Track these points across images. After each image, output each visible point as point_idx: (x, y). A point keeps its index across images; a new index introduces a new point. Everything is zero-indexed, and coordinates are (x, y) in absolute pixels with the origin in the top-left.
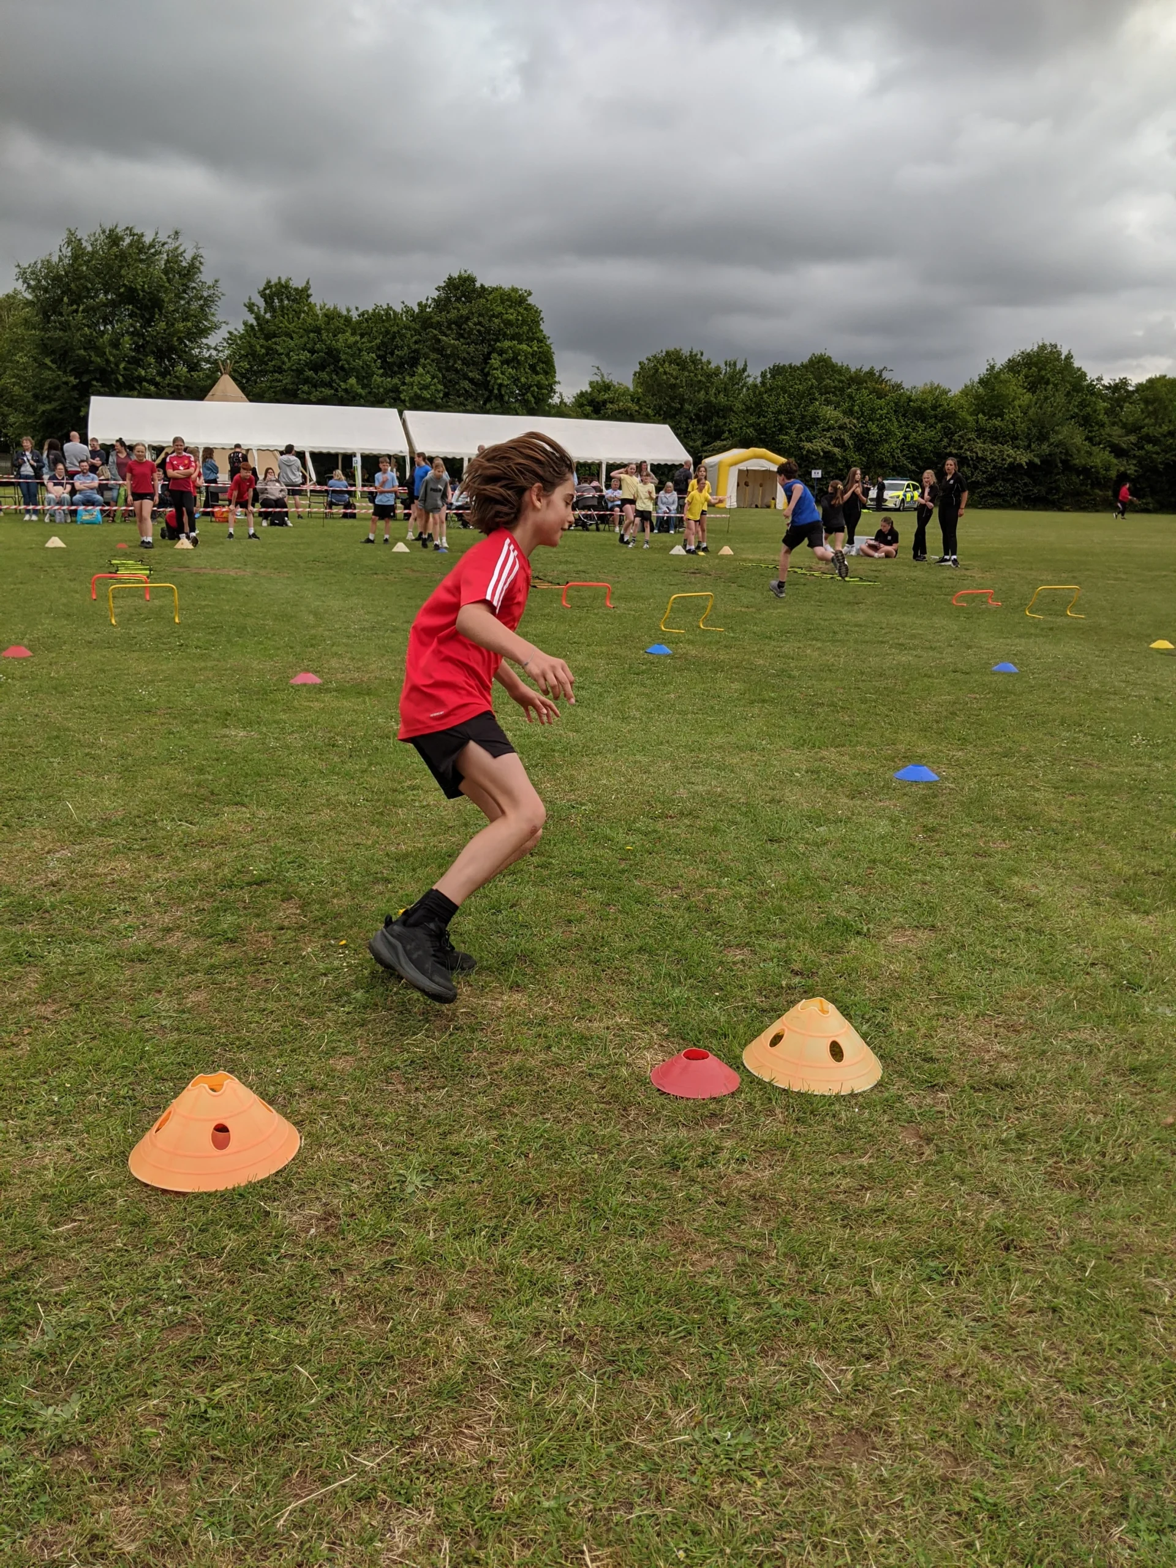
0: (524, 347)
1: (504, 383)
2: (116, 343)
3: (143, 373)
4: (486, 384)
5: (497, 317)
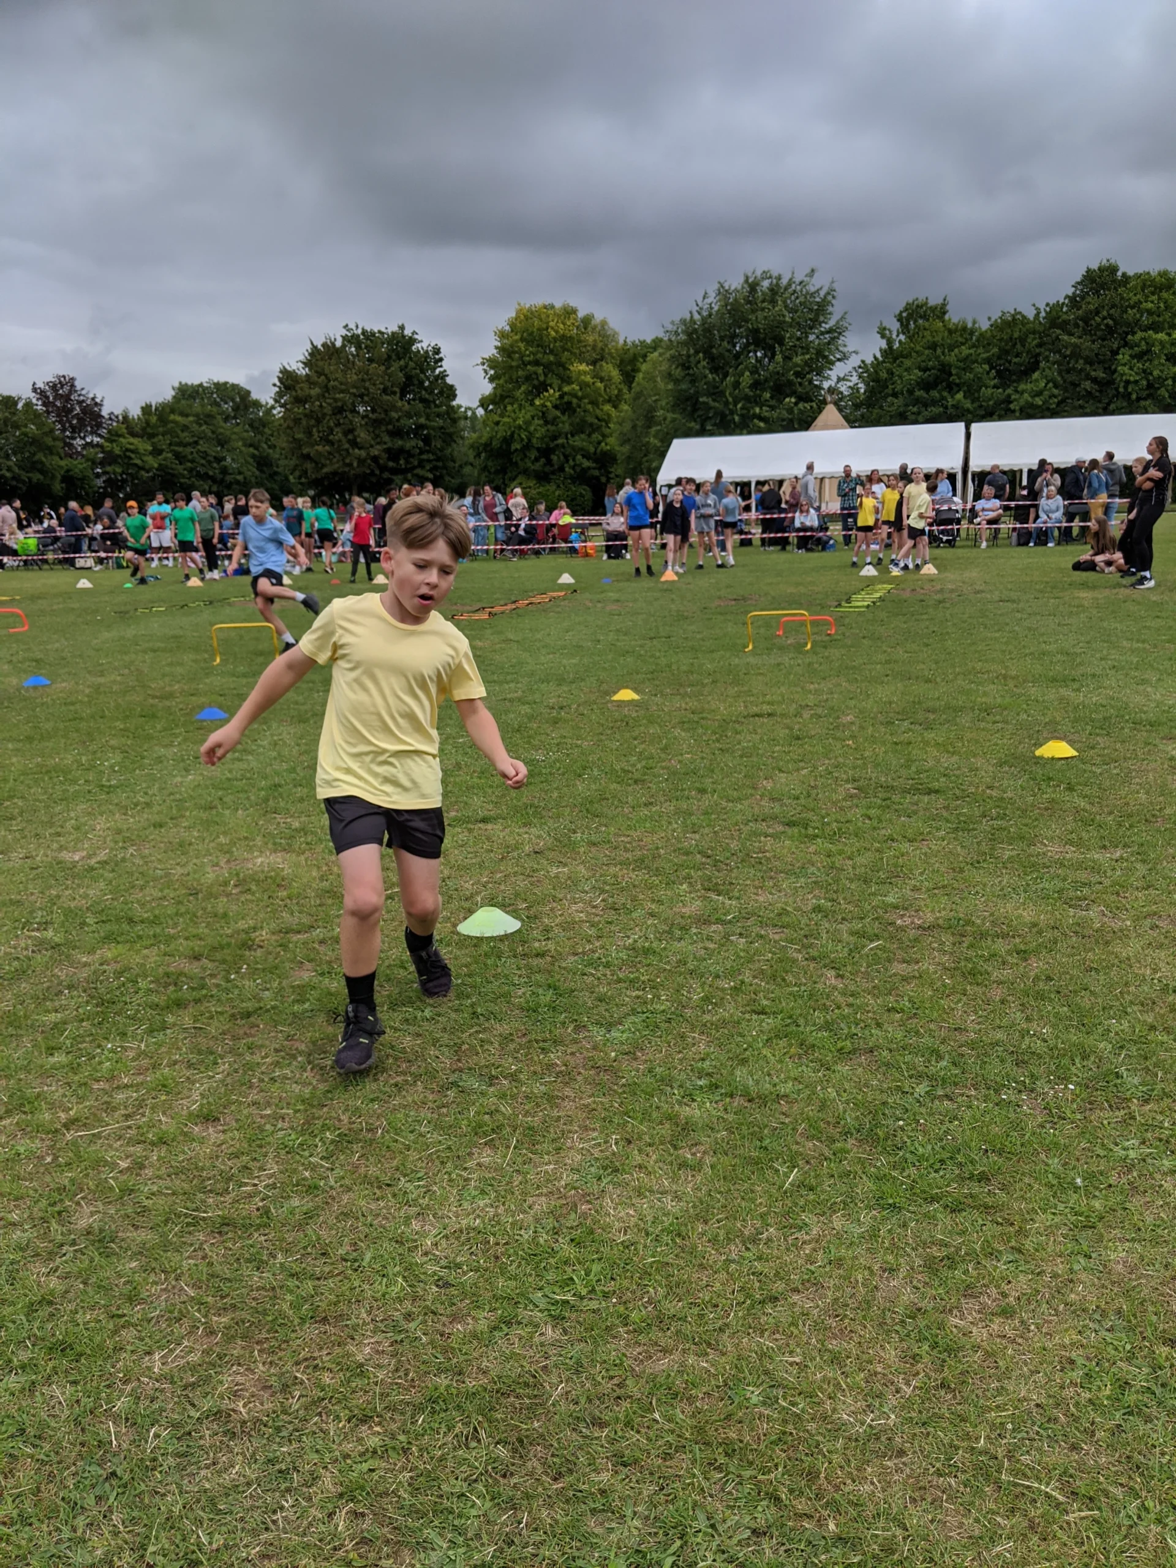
1: (1132, 379)
2: (736, 385)
3: (757, 410)
4: (1110, 383)
5: (1132, 308)
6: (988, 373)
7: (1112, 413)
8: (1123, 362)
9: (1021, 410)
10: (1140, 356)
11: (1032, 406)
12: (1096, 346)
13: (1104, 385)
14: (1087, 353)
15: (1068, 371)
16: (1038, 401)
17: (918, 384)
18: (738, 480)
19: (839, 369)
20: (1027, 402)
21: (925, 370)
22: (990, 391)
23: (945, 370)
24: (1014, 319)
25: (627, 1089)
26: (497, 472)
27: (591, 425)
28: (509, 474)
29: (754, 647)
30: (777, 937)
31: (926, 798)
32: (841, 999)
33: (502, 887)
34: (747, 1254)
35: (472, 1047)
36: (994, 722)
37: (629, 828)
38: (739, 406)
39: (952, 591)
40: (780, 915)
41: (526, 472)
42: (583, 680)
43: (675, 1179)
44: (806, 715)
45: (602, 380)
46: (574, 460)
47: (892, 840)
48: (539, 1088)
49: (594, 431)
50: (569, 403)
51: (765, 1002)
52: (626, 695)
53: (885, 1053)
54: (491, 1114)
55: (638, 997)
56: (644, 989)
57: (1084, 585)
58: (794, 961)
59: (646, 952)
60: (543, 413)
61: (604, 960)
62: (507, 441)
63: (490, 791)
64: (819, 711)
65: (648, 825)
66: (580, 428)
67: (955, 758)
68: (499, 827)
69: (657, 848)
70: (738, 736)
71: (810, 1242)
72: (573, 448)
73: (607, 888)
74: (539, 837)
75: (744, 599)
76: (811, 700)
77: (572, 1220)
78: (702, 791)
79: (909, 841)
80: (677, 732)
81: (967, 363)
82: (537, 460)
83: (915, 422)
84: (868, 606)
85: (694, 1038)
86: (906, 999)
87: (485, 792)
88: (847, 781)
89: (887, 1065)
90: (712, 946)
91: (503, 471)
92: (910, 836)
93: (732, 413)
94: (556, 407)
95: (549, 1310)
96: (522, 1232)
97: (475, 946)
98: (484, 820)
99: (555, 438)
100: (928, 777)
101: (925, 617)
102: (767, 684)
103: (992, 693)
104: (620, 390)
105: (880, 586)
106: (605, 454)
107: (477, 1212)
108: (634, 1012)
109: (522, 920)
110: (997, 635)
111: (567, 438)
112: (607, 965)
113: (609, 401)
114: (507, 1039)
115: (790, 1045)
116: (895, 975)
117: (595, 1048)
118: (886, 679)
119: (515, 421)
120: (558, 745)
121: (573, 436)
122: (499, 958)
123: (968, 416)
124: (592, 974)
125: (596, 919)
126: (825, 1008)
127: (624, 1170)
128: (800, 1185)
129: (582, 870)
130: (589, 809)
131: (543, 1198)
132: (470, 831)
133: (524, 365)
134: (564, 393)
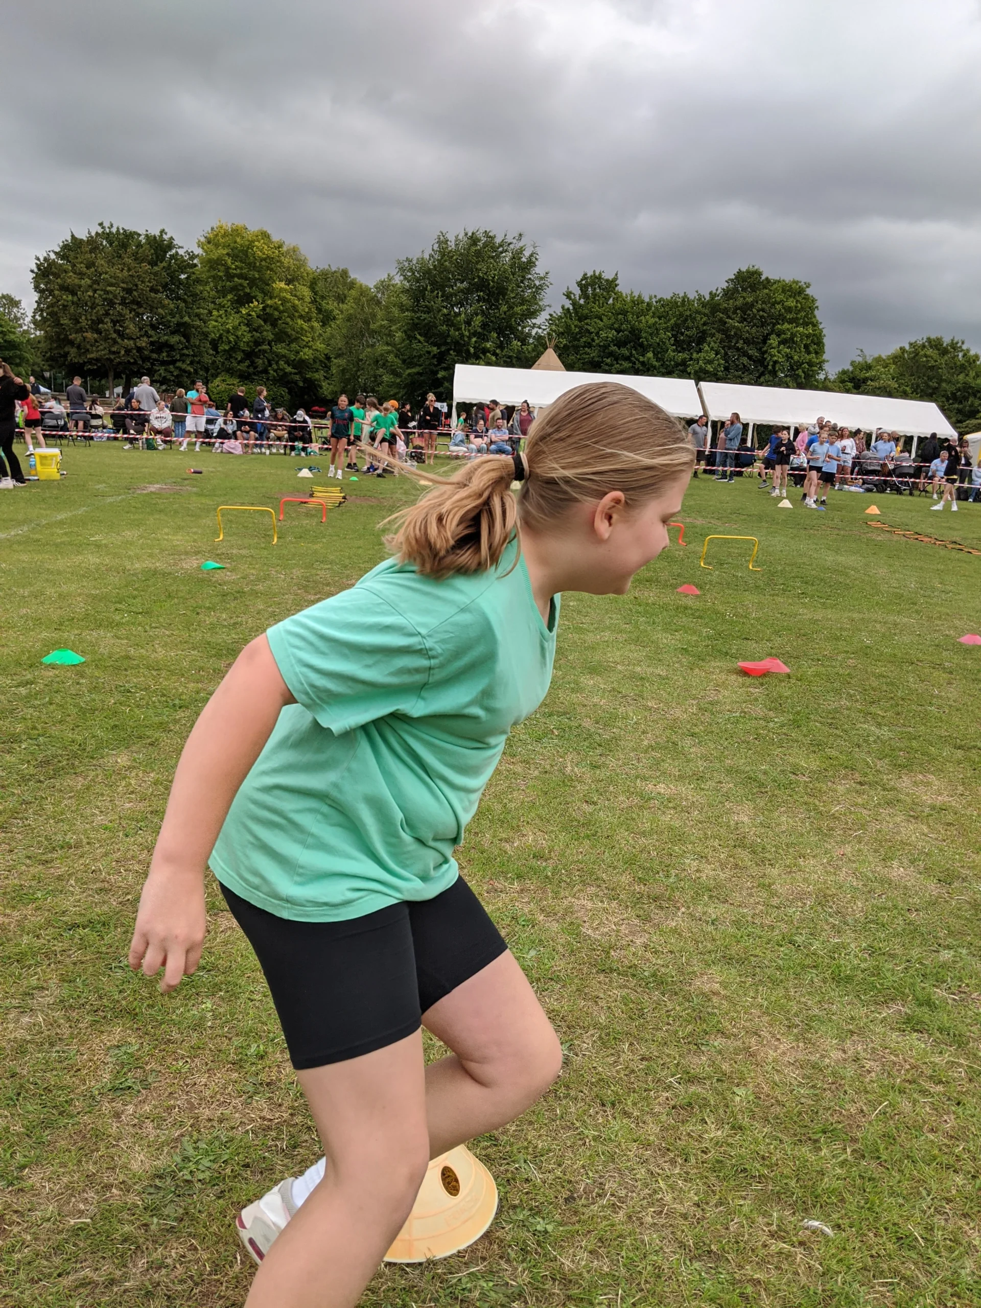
0: (800, 329)
1: (779, 360)
2: (468, 321)
3: (488, 346)
4: (764, 360)
5: (778, 304)
6: (670, 340)
8: (774, 345)
9: (696, 372)
10: (786, 343)
11: (703, 370)
12: (754, 330)
13: (761, 362)
14: (746, 335)
16: (710, 368)
17: (612, 341)
20: (701, 368)
21: (618, 331)
22: (672, 354)
23: (635, 334)
24: (683, 301)
27: (290, 336)
38: (473, 339)
45: (298, 298)
46: (277, 365)
49: (292, 342)
50: (271, 315)
60: (249, 321)
66: (281, 338)
72: (276, 354)
93: (467, 344)
94: (259, 317)
99: (259, 344)
113: (301, 317)
119: (222, 325)
121: (275, 344)
133: (230, 277)
134: (267, 306)
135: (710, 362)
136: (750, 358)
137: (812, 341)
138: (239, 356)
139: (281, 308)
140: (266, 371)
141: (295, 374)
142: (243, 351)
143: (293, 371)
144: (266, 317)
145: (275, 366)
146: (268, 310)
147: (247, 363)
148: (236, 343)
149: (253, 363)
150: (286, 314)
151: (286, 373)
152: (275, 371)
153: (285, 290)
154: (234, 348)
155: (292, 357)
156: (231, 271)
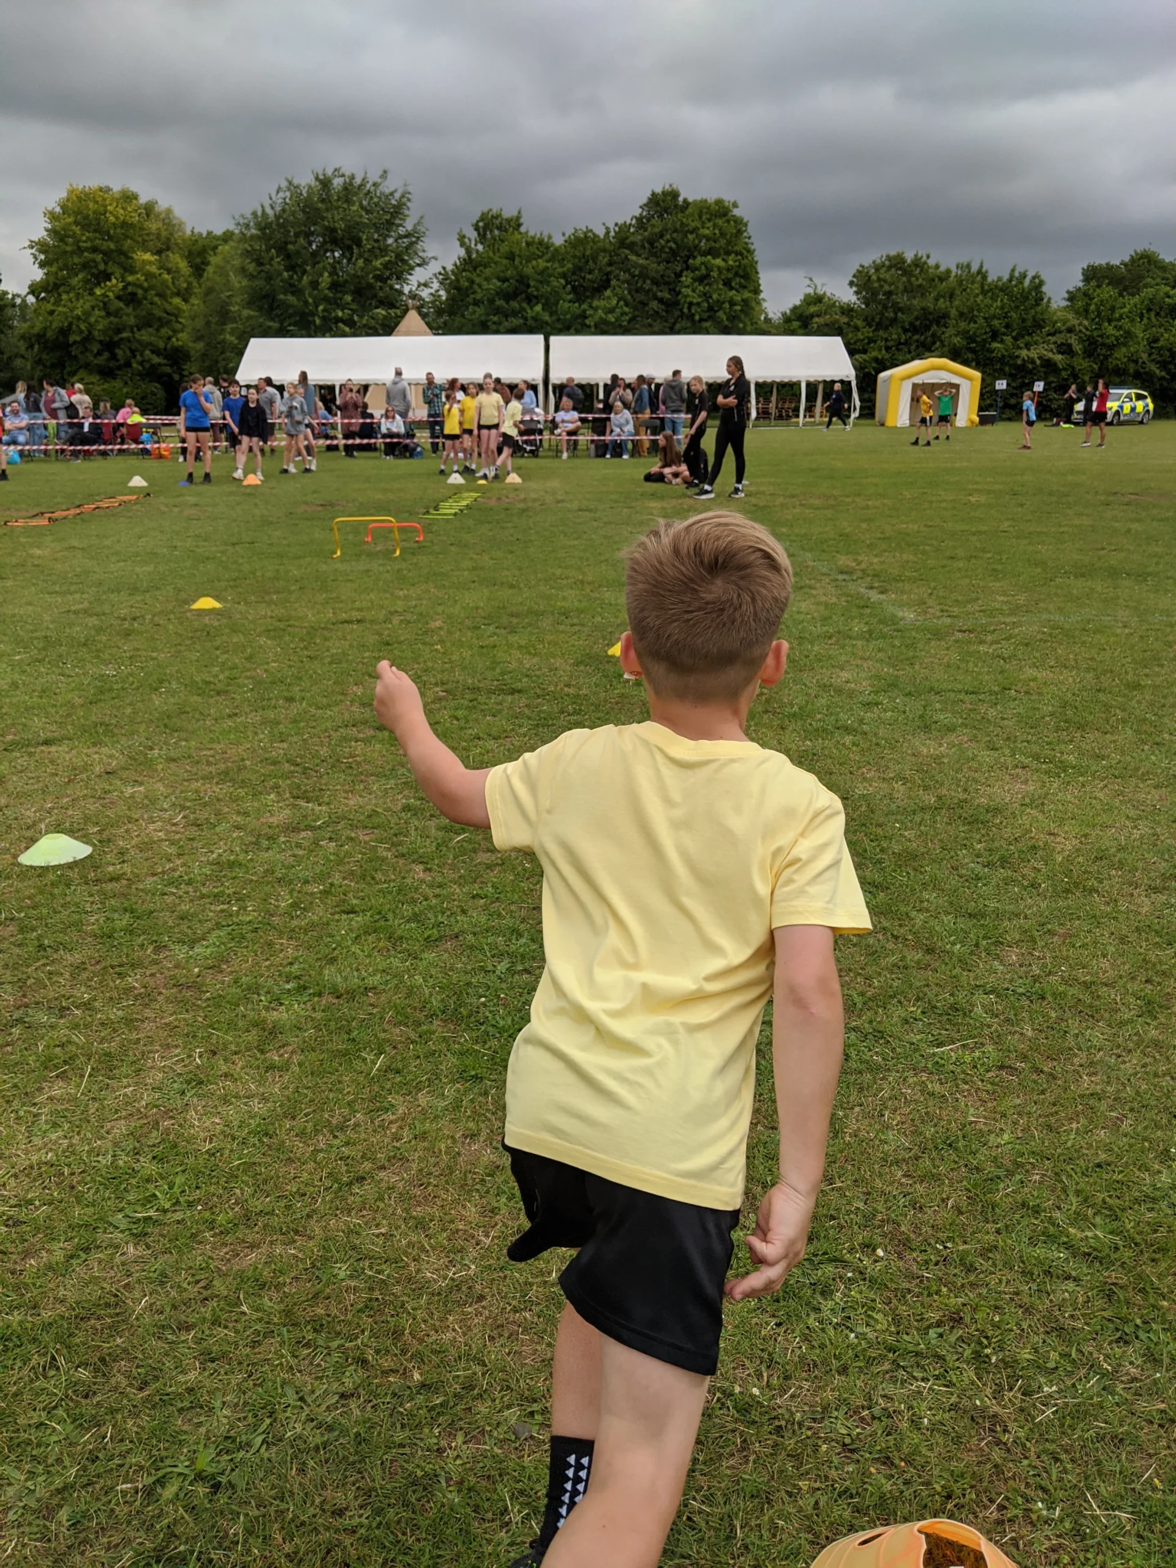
0: (718, 262)
1: (695, 301)
2: (314, 284)
3: (340, 314)
4: (677, 303)
5: (692, 233)
6: (564, 288)
7: (678, 333)
8: (687, 283)
9: (596, 326)
10: (701, 280)
11: (605, 322)
12: (662, 267)
13: (670, 305)
14: (654, 274)
15: (637, 291)
16: (611, 318)
17: (497, 294)
18: (321, 383)
19: (419, 275)
20: (601, 318)
21: (504, 280)
22: (567, 305)
23: (523, 281)
24: (586, 237)
25: (210, 1003)
26: (53, 366)
27: (160, 319)
28: (68, 369)
29: (342, 553)
30: (367, 838)
31: (509, 698)
32: (430, 892)
33: (70, 812)
34: (336, 1142)
35: (39, 981)
36: (572, 625)
37: (212, 741)
38: (321, 308)
39: (534, 500)
40: (369, 816)
41: (87, 366)
42: (158, 589)
43: (261, 1082)
44: (396, 620)
45: (169, 271)
46: (142, 355)
47: (479, 738)
48: (115, 1014)
49: (162, 326)
50: (134, 294)
51: (355, 902)
52: (206, 603)
53: (470, 937)
54: (62, 1046)
55: (223, 911)
56: (229, 903)
57: (654, 495)
58: (384, 859)
59: (232, 865)
60: (105, 304)
61: (186, 878)
62: (64, 332)
63: (53, 711)
64: (409, 617)
65: (232, 736)
66: (147, 322)
67: (536, 660)
68: (64, 748)
69: (243, 760)
70: (327, 643)
71: (396, 1121)
72: (139, 342)
73: (188, 804)
74: (111, 756)
75: (332, 505)
76: (400, 606)
77: (154, 1137)
78: (290, 700)
79: (494, 738)
80: (262, 640)
81: (544, 275)
82: (99, 353)
83: (497, 332)
84: (455, 514)
85: (282, 944)
86: (490, 885)
87: (47, 713)
88: (436, 684)
89: (472, 947)
90: (301, 852)
91: (60, 365)
92: (496, 734)
93: (313, 314)
94: (119, 298)
95: (130, 1230)
96: (100, 1158)
97: (39, 876)
98: (47, 743)
99: (119, 331)
100: (511, 678)
101: (510, 525)
102: (355, 591)
103: (571, 598)
104: (190, 283)
105: (467, 494)
106: (177, 350)
107: (49, 1146)
108: (219, 926)
109: (93, 845)
110: (576, 542)
111: (132, 332)
112: (189, 883)
113: (178, 294)
114: (81, 967)
115: (379, 939)
116: (480, 864)
117: (176, 967)
118: (473, 585)
119: (71, 311)
120: (131, 658)
121: (139, 330)
122: (68, 886)
123: (547, 328)
124: (173, 894)
125: (177, 837)
126: (414, 901)
127: (208, 1081)
128: (387, 1069)
129: (161, 788)
130: (168, 723)
131: (123, 1122)
132: (31, 754)
133: (80, 250)
134: (129, 284)
135: (611, 311)
136: (661, 301)
137: (736, 274)
138: (95, 347)
139: (146, 285)
140: (128, 364)
141: (165, 365)
142: (101, 342)
143: (165, 361)
144: (130, 298)
145: (139, 358)
146: (130, 289)
147: (106, 355)
148: (90, 332)
149: (114, 357)
150: (153, 292)
151: (153, 366)
152: (141, 363)
153: (150, 263)
154: (88, 338)
155: (161, 345)
156: (81, 244)
